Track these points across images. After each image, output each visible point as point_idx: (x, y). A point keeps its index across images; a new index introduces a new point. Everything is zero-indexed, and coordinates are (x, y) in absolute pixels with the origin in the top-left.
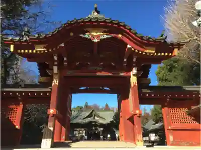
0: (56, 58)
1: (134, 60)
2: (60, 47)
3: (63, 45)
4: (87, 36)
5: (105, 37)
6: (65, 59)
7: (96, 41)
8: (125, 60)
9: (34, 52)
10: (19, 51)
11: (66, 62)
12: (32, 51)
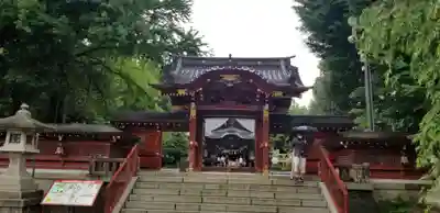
0: (193, 95)
1: (267, 96)
3: (201, 89)
4: (221, 81)
5: (239, 82)
7: (230, 85)
12: (176, 94)
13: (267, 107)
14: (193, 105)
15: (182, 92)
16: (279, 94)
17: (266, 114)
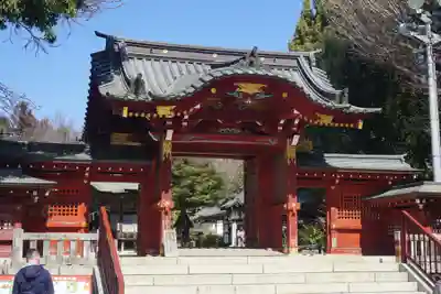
1: (296, 122)
2: (194, 109)
3: (198, 106)
5: (264, 96)
6: (186, 117)
8: (282, 122)
9: (155, 116)
10: (131, 114)
11: (186, 121)
16: (327, 120)
17: (291, 154)
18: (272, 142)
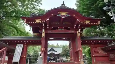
0: (43, 25)
1: (79, 26)
2: (47, 20)
3: (48, 19)
4: (59, 15)
5: (68, 16)
6: (48, 25)
7: (63, 17)
8: (75, 26)
9: (35, 22)
10: (28, 22)
11: (48, 26)
12: (34, 22)
13: (79, 30)
14: (43, 30)
15: (38, 21)
16: (88, 22)
17: (79, 35)
18: (73, 32)
